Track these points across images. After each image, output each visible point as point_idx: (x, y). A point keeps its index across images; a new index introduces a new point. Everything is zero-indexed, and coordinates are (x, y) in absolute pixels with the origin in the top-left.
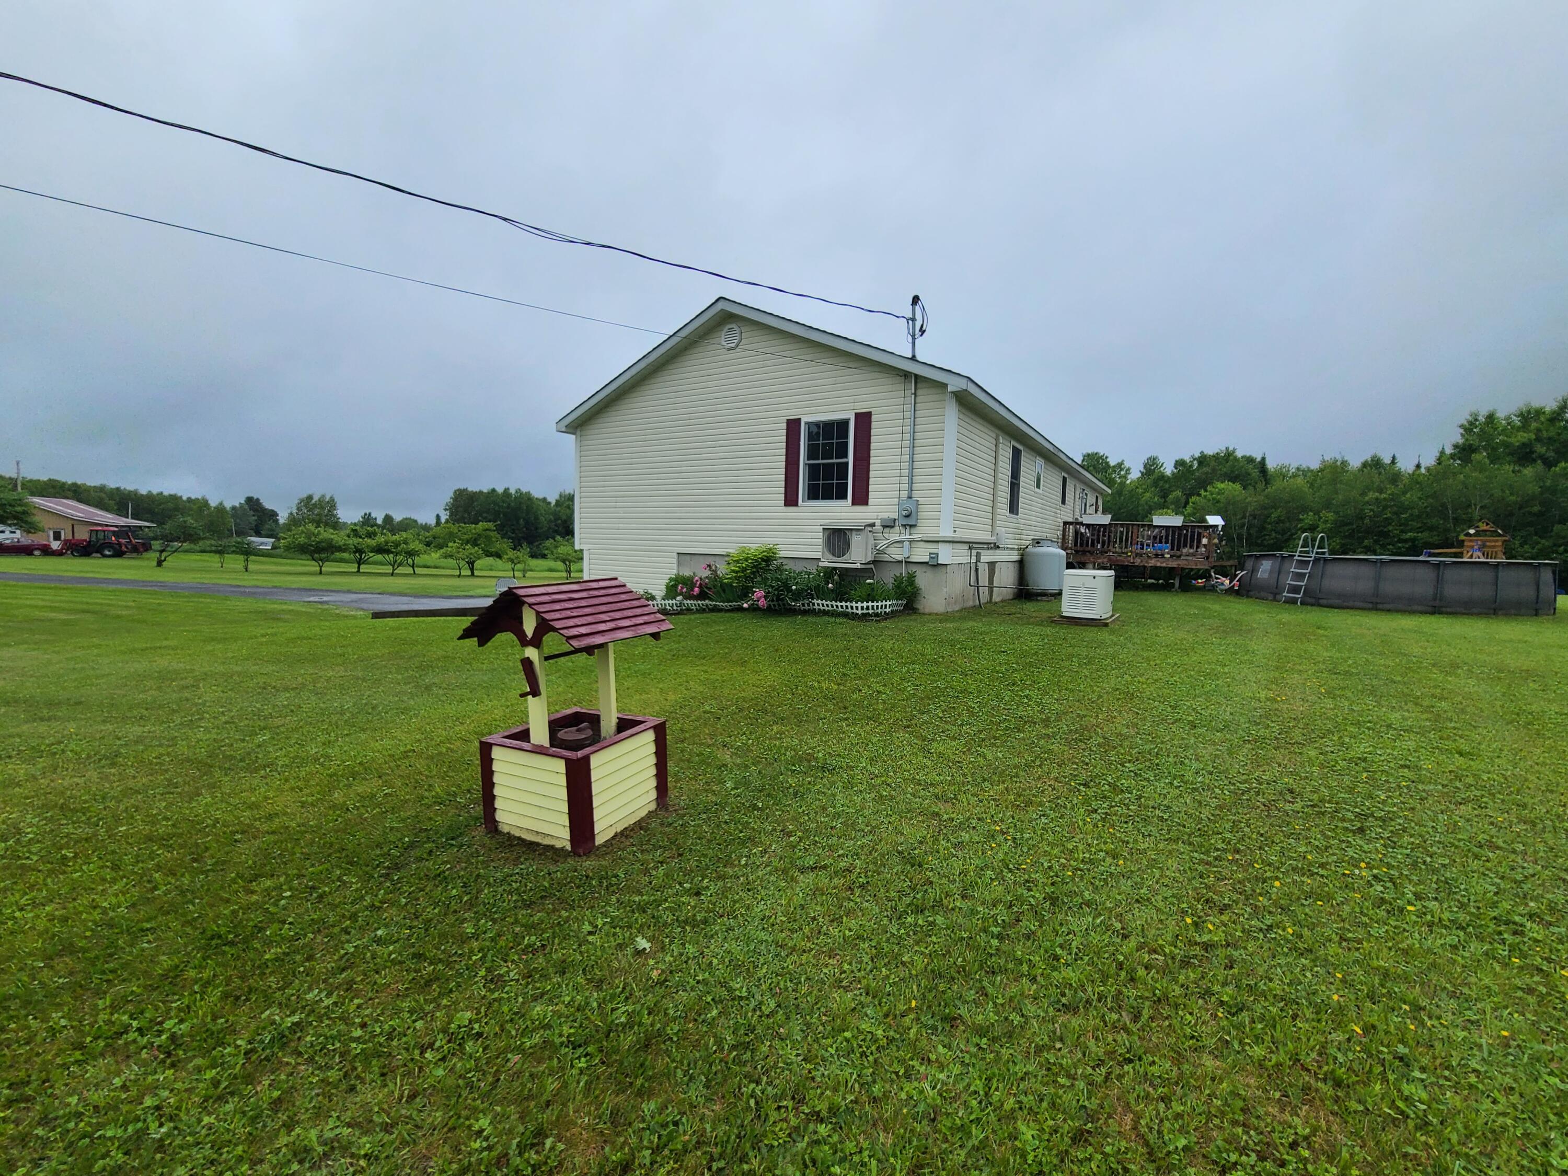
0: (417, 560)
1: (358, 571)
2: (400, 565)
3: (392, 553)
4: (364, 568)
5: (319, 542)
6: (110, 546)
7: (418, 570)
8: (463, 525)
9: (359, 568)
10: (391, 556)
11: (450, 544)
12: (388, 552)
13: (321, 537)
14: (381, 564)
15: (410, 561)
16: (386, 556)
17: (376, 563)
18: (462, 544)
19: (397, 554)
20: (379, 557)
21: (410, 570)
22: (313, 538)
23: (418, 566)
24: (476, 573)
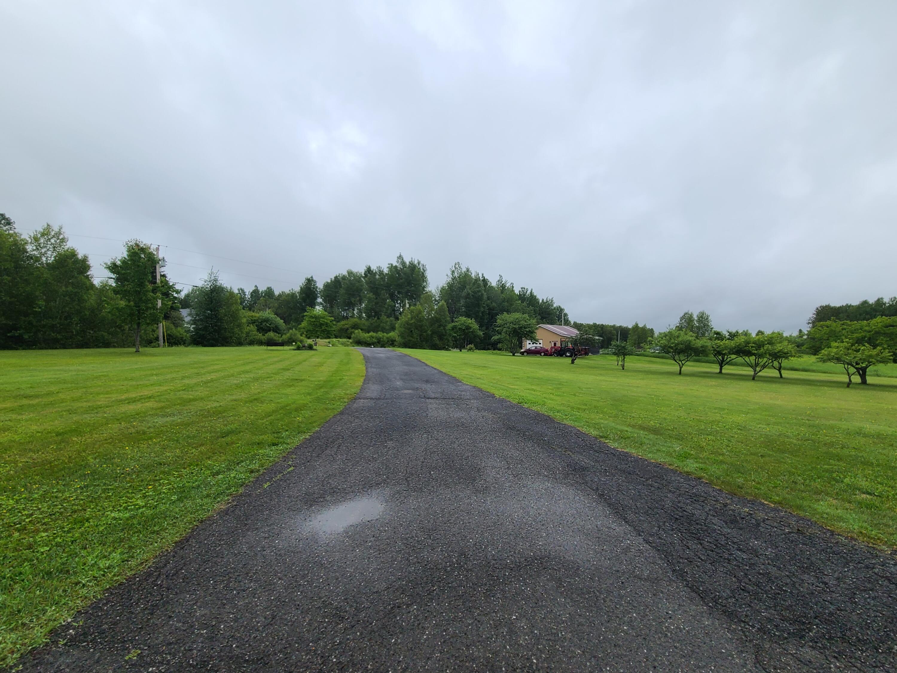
0: (785, 363)
1: (721, 372)
2: (764, 367)
3: (754, 354)
4: (727, 369)
5: (678, 344)
6: (569, 350)
7: (785, 374)
8: (848, 322)
9: (721, 369)
10: (754, 357)
11: (834, 344)
12: (749, 353)
13: (680, 339)
14: (742, 365)
15: (776, 364)
16: (747, 359)
17: (736, 364)
18: (853, 345)
19: (761, 356)
20: (740, 360)
21: (776, 373)
22: (673, 341)
23: (785, 369)
24: (870, 380)
